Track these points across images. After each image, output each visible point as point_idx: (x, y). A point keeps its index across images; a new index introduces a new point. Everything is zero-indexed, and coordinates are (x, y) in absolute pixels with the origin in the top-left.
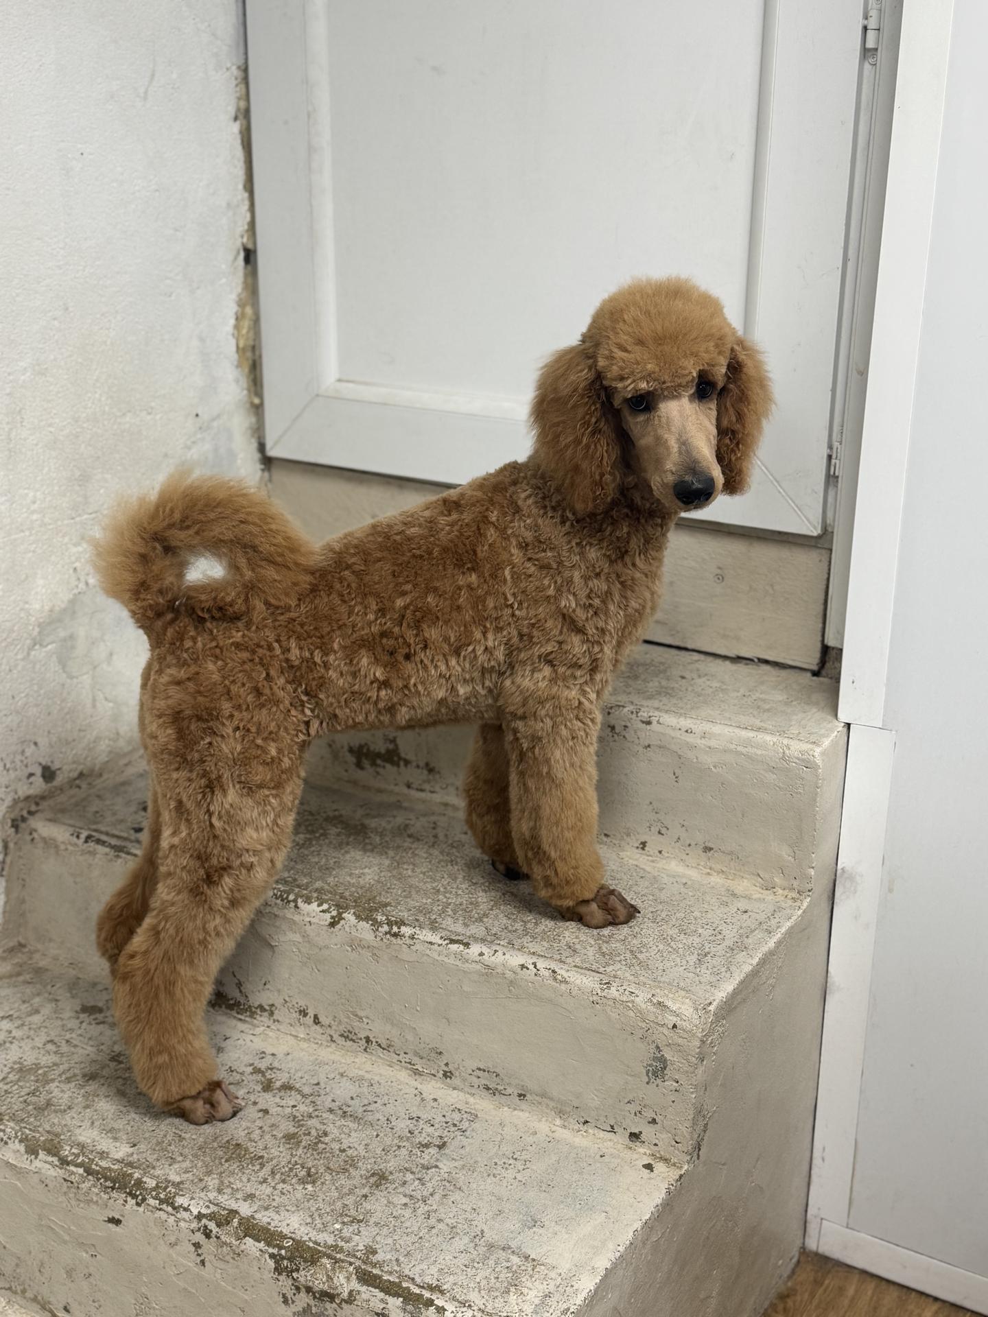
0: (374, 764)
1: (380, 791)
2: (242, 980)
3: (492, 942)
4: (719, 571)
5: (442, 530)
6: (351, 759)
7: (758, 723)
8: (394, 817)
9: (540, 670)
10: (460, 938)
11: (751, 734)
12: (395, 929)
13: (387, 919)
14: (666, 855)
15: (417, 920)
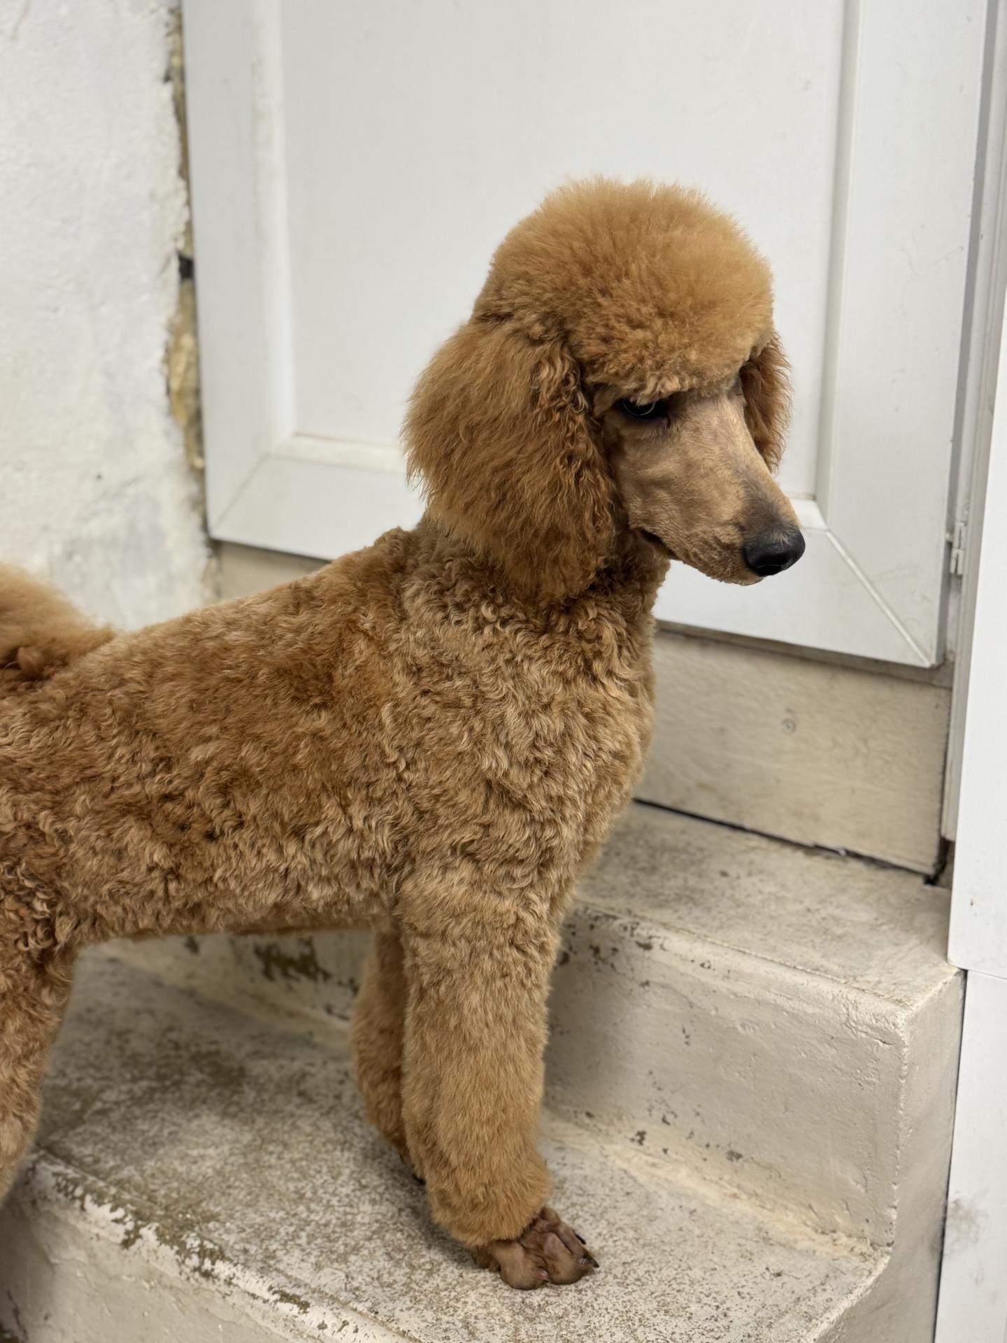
0: (285, 974)
1: (291, 1014)
2: (20, 1306)
3: (345, 1304)
4: (788, 716)
5: (281, 637)
6: (258, 965)
7: (816, 958)
8: (293, 1059)
9: (456, 869)
10: (297, 1292)
11: (800, 979)
12: (207, 1265)
13: (201, 1246)
14: (674, 1156)
15: (246, 1251)
